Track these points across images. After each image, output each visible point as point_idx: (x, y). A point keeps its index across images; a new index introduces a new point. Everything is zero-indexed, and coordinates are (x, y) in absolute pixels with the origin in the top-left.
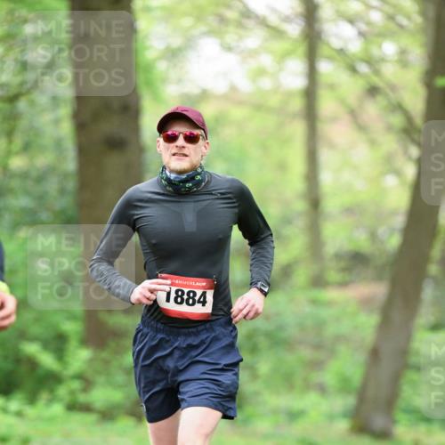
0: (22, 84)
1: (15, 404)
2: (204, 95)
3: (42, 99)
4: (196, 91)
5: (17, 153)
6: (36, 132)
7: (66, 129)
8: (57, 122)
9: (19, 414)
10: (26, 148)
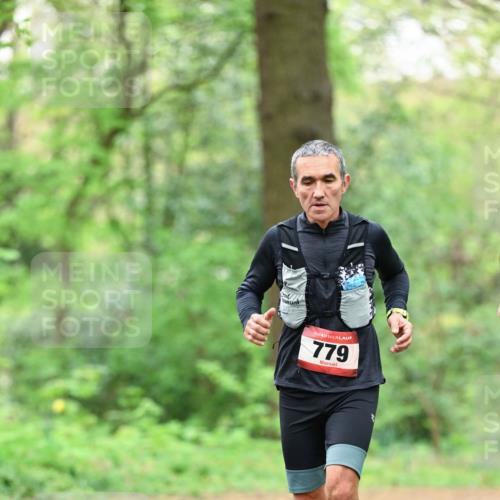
0: (200, 71)
1: (191, 431)
2: (406, 83)
3: (222, 87)
4: (396, 78)
5: (195, 148)
6: (216, 124)
7: (250, 121)
8: (239, 113)
9: (197, 442)
10: (206, 143)
